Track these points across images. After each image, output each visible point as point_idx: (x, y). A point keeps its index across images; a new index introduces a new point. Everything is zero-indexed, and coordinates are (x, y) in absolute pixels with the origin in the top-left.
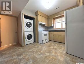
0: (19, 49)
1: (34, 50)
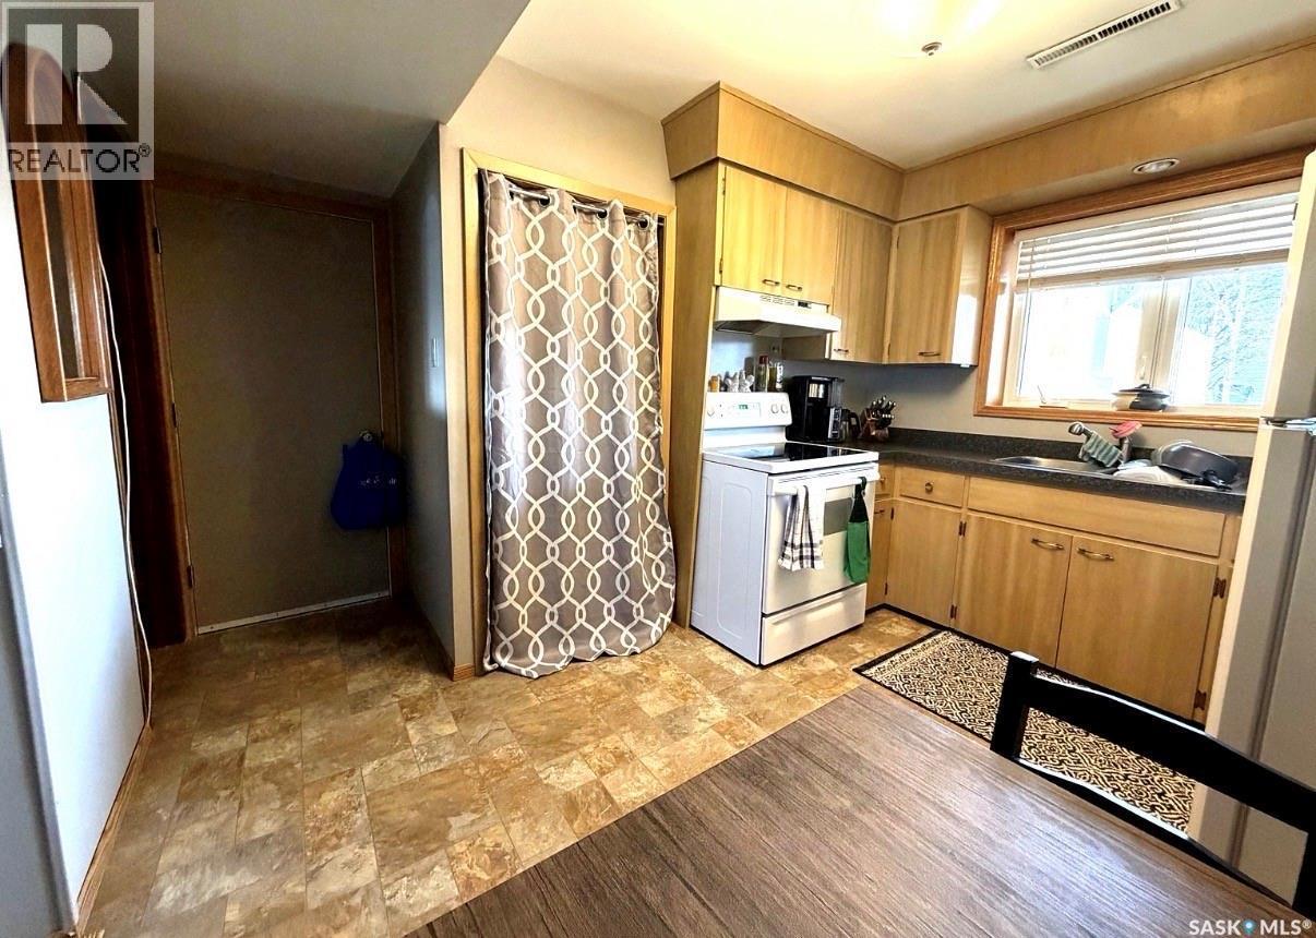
0: (412, 709)
1: (619, 773)
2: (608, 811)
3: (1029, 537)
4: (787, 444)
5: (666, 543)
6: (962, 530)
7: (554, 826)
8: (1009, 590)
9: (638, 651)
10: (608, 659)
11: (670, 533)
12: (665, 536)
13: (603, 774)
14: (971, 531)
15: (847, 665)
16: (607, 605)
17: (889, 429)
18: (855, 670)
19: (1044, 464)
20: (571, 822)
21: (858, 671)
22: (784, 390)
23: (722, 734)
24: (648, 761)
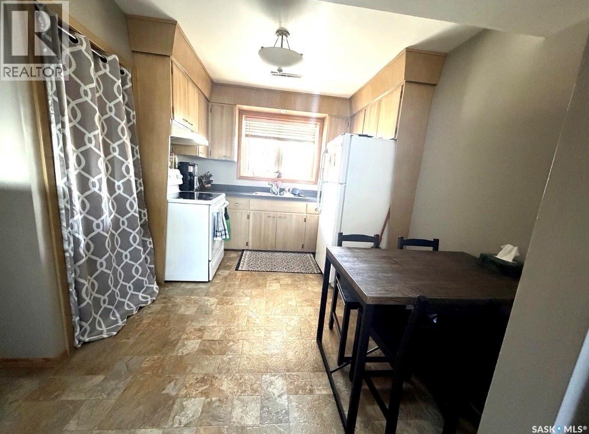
1: (206, 334)
2: (218, 343)
3: (267, 215)
4: (180, 193)
5: (149, 246)
6: (248, 217)
7: (207, 359)
8: (263, 232)
9: (155, 299)
10: (143, 309)
11: (151, 241)
12: (148, 242)
13: (202, 337)
14: (251, 217)
15: (232, 270)
16: (128, 285)
17: (211, 184)
18: (236, 270)
19: (259, 194)
20: (211, 354)
21: (237, 270)
22: (178, 168)
23: (222, 304)
24: (211, 325)
